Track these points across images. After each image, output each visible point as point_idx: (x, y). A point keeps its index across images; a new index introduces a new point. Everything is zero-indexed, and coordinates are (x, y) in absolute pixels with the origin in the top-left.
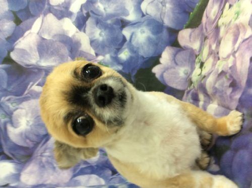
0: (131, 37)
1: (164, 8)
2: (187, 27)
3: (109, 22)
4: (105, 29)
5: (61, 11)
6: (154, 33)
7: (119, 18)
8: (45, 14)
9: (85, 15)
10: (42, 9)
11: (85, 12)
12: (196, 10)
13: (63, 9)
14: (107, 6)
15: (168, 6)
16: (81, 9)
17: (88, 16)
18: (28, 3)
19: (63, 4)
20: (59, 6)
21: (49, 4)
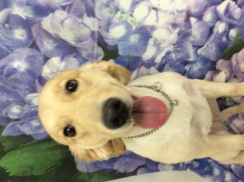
0: (190, 69)
1: (212, 51)
2: (221, 59)
3: (177, 63)
4: (175, 68)
5: (150, 64)
6: (202, 65)
7: (184, 60)
8: (140, 68)
9: (164, 63)
10: (138, 65)
11: (164, 61)
12: (228, 49)
13: (151, 62)
14: (177, 55)
15: (214, 48)
16: (162, 60)
17: (166, 63)
18: (129, 63)
19: (151, 59)
20: (148, 61)
21: (142, 61)
